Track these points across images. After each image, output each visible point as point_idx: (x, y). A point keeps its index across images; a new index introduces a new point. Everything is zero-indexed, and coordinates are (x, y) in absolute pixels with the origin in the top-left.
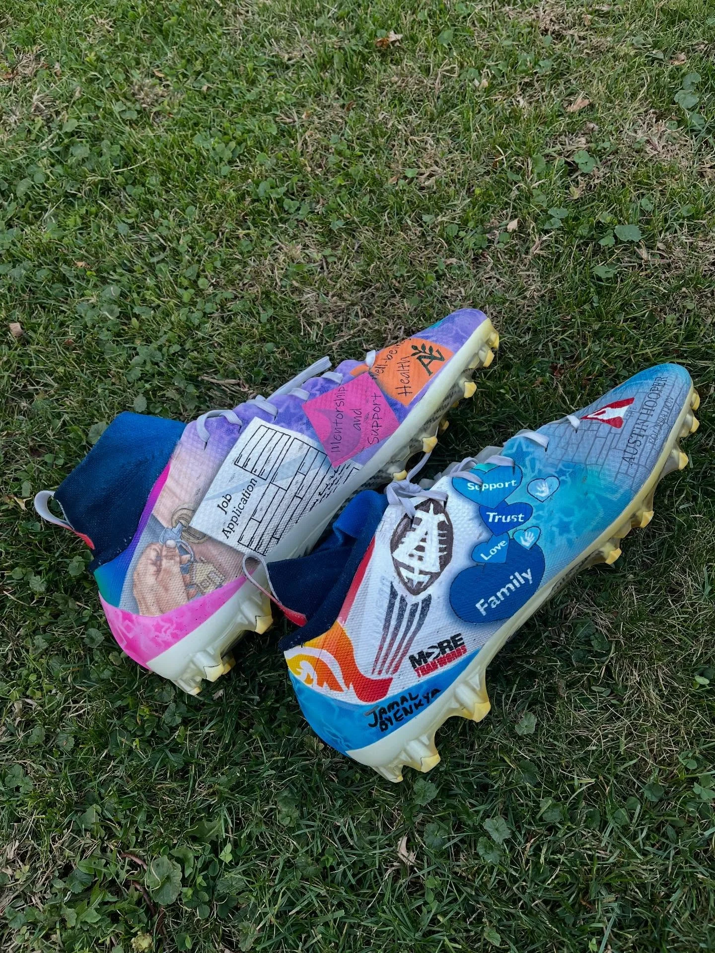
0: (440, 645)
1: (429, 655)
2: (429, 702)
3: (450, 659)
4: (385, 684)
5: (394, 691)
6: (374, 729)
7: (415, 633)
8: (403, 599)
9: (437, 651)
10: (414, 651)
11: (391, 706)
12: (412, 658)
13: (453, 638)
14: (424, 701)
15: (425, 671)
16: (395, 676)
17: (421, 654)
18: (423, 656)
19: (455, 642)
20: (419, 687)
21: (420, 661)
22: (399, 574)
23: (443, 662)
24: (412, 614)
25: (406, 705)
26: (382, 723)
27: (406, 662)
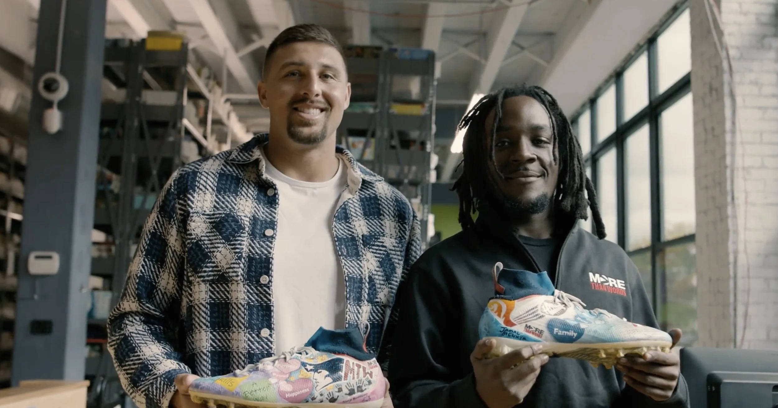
0: (537, 329)
1: (531, 328)
2: (520, 339)
3: (536, 335)
4: (513, 325)
5: (514, 328)
6: (500, 333)
7: (533, 320)
8: (538, 310)
9: (534, 329)
10: (529, 324)
11: (510, 331)
12: (526, 325)
13: (542, 331)
14: (519, 338)
15: (527, 331)
16: (518, 325)
17: (530, 326)
18: (530, 327)
19: (541, 332)
20: (522, 333)
21: (528, 327)
22: (542, 306)
23: (533, 333)
24: (536, 315)
25: (514, 334)
26: (504, 333)
27: (524, 325)
